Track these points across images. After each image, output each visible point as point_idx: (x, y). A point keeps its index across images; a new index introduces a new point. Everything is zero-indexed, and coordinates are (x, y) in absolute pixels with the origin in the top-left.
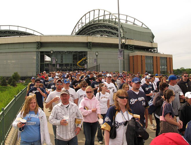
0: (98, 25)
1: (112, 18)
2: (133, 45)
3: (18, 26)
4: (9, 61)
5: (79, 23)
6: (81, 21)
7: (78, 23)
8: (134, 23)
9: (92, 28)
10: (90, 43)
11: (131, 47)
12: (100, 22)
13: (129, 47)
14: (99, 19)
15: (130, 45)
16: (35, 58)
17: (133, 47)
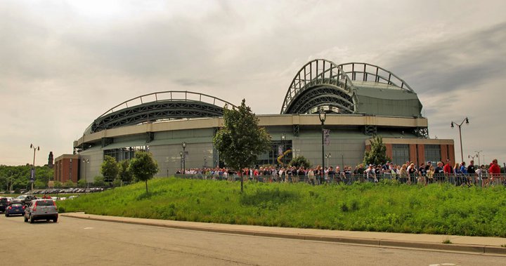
0: (317, 89)
1: (355, 70)
2: (375, 126)
3: (186, 92)
4: (173, 158)
5: (297, 82)
6: (298, 78)
7: (294, 81)
8: (389, 81)
9: (315, 92)
10: (296, 126)
11: (371, 130)
12: (319, 84)
13: (366, 128)
14: (331, 73)
15: (367, 126)
16: (211, 152)
17: (375, 128)
